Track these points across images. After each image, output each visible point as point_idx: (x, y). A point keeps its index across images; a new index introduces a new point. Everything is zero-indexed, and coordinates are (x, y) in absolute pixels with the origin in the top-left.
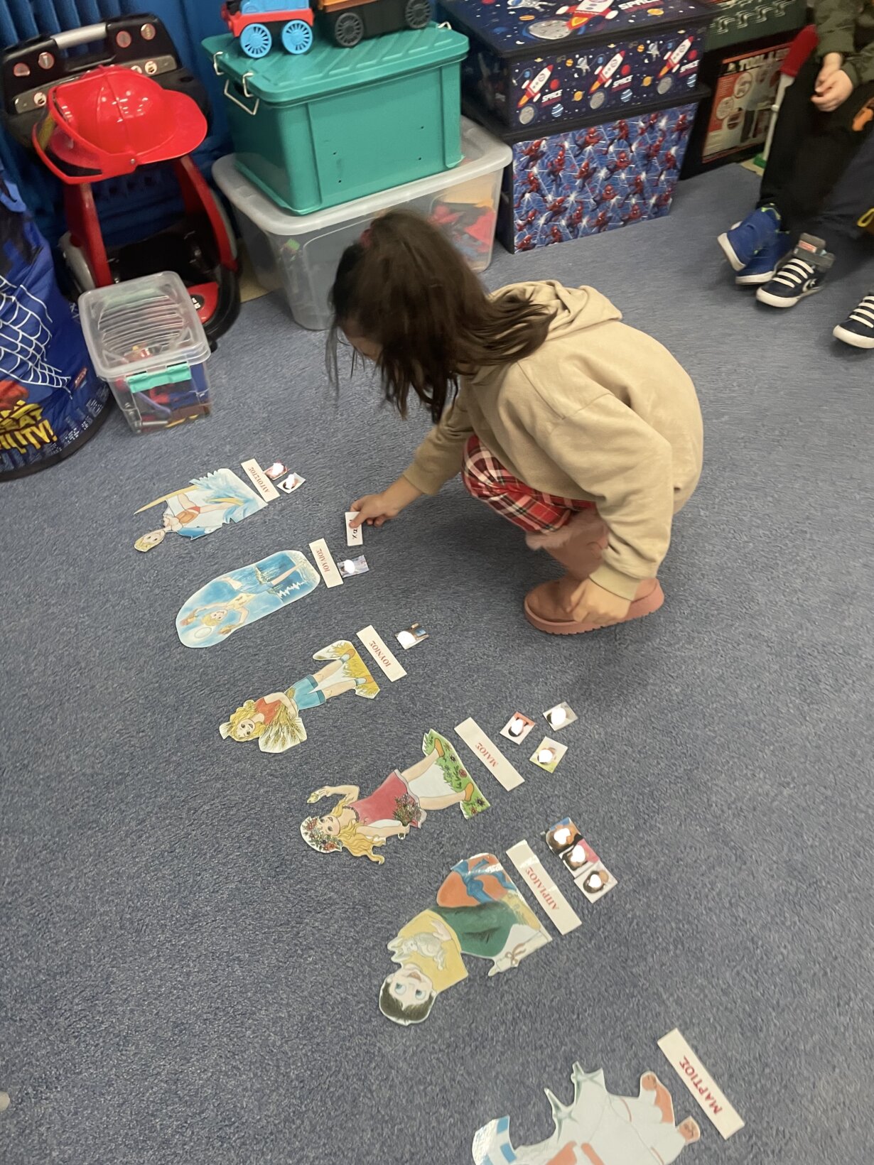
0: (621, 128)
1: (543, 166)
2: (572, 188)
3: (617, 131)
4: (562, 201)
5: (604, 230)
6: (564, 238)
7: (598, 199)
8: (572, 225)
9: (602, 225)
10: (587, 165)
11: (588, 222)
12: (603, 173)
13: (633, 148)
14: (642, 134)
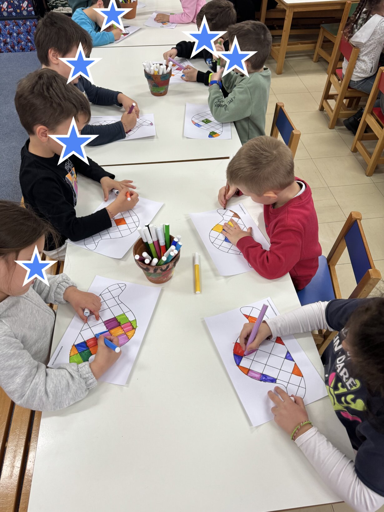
0: (15, 23)
2: (8, 37)
3: (14, 23)
4: (6, 40)
5: (24, 51)
6: (12, 51)
7: (17, 41)
8: (13, 47)
9: (23, 50)
10: (9, 31)
11: (17, 48)
12: (15, 34)
13: (22, 28)
14: (23, 25)
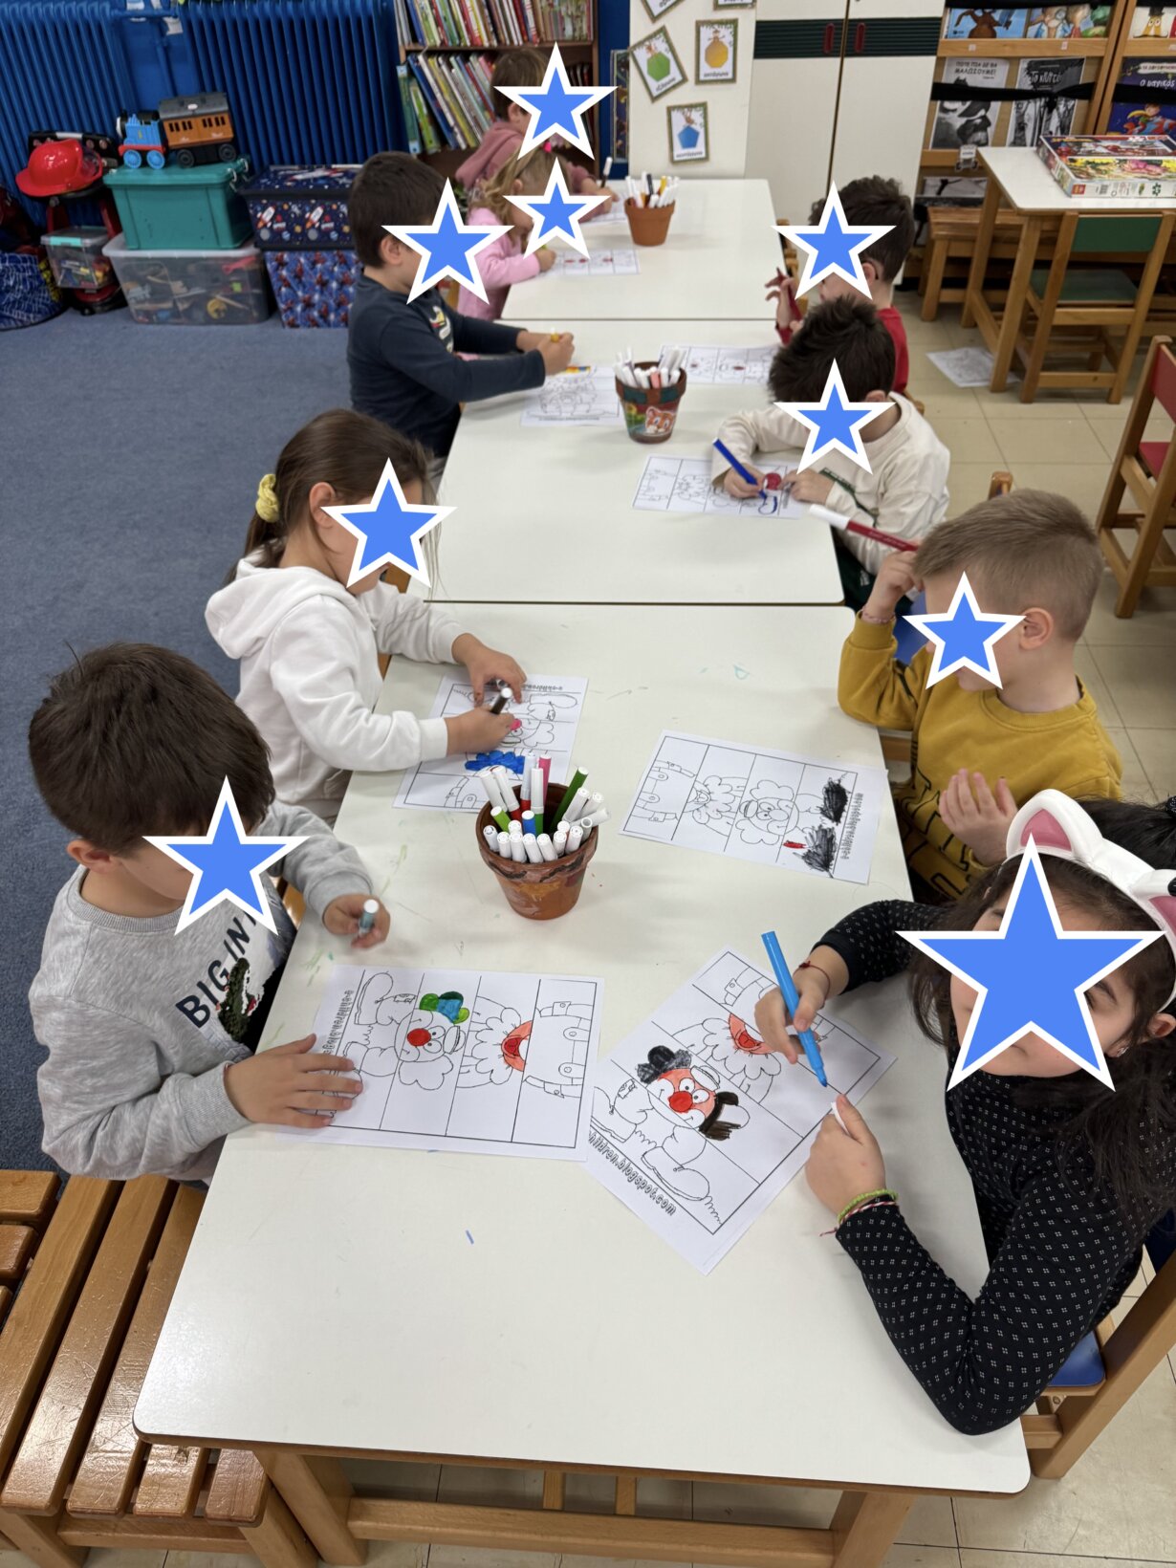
1: (288, 270)
3: (337, 258)
4: (310, 297)
6: (320, 325)
7: (337, 302)
10: (321, 276)
11: (335, 317)
